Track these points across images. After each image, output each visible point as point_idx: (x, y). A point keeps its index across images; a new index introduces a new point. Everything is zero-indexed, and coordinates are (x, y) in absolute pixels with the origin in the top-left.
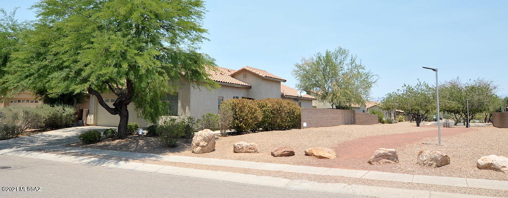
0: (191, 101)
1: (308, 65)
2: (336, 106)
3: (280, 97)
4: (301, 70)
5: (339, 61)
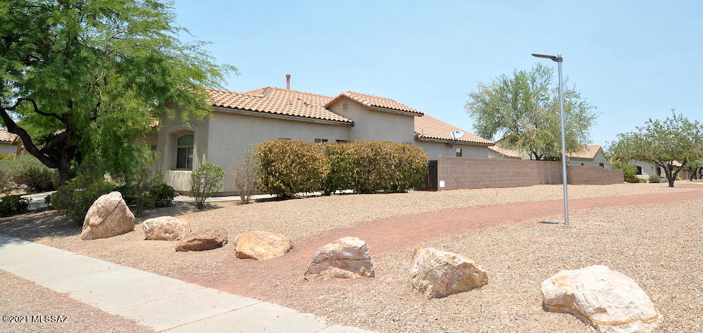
0: (209, 144)
1: (487, 92)
2: (536, 156)
3: (412, 139)
4: (478, 102)
5: (539, 86)
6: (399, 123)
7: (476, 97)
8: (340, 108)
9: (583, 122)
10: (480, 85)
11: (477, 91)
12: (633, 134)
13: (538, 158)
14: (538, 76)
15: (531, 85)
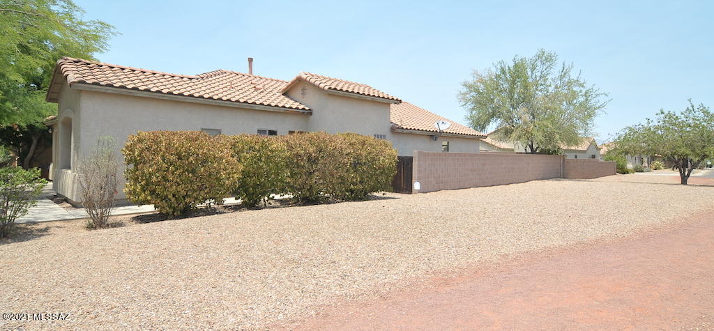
0: (81, 136)
1: (481, 81)
2: (532, 148)
3: (386, 131)
4: (471, 91)
5: (539, 74)
6: (370, 112)
7: (469, 87)
8: (297, 93)
9: (587, 112)
10: (476, 73)
11: (471, 80)
12: (640, 126)
13: (533, 152)
14: (539, 64)
15: (530, 73)
